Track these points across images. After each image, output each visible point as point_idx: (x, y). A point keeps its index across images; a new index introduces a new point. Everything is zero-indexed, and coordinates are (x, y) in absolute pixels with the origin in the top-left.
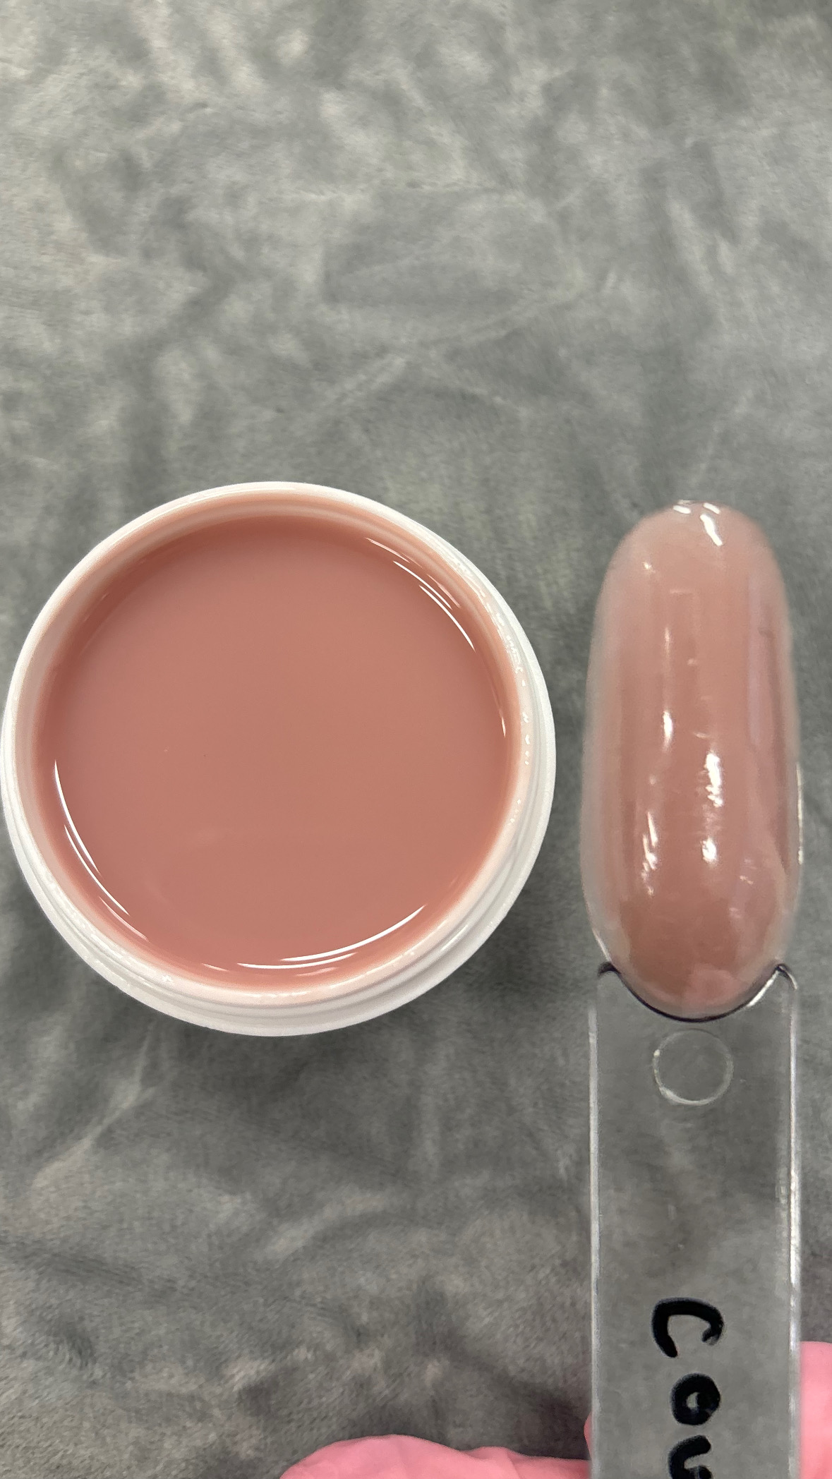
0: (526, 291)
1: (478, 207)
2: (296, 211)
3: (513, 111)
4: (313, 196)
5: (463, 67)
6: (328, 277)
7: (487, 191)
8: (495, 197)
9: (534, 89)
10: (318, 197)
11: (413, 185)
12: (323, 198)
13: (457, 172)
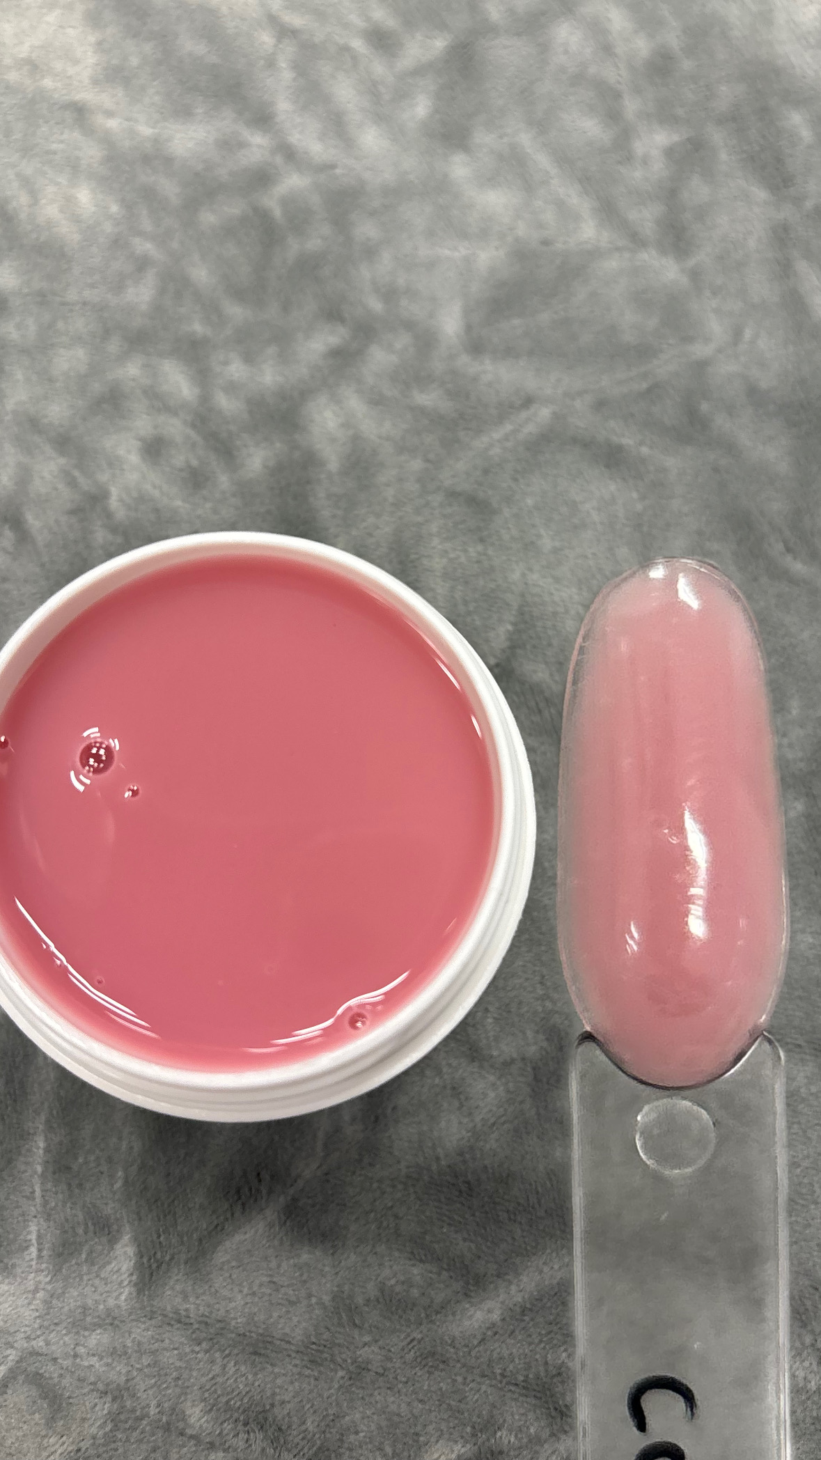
0: (665, 346)
1: (612, 264)
2: (431, 265)
3: (638, 174)
4: (447, 252)
5: (585, 132)
6: (469, 328)
7: (618, 249)
8: (627, 255)
9: (655, 153)
10: (453, 252)
11: (546, 243)
12: (457, 254)
13: (589, 231)
